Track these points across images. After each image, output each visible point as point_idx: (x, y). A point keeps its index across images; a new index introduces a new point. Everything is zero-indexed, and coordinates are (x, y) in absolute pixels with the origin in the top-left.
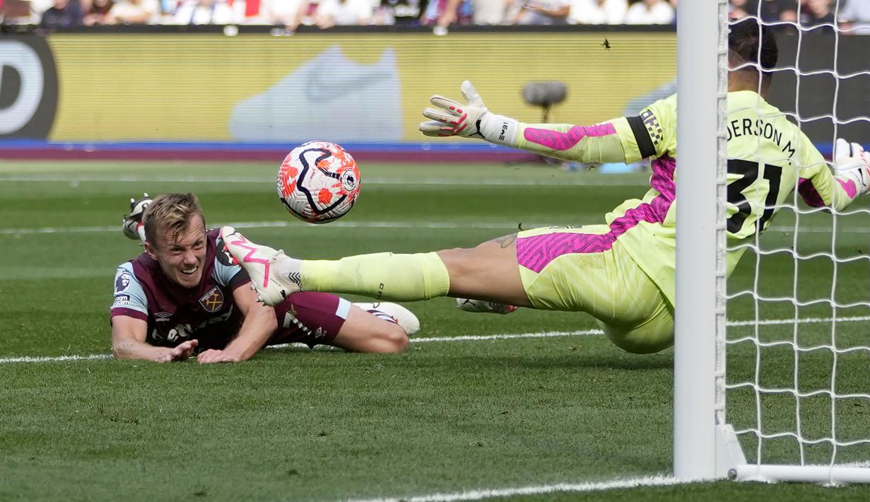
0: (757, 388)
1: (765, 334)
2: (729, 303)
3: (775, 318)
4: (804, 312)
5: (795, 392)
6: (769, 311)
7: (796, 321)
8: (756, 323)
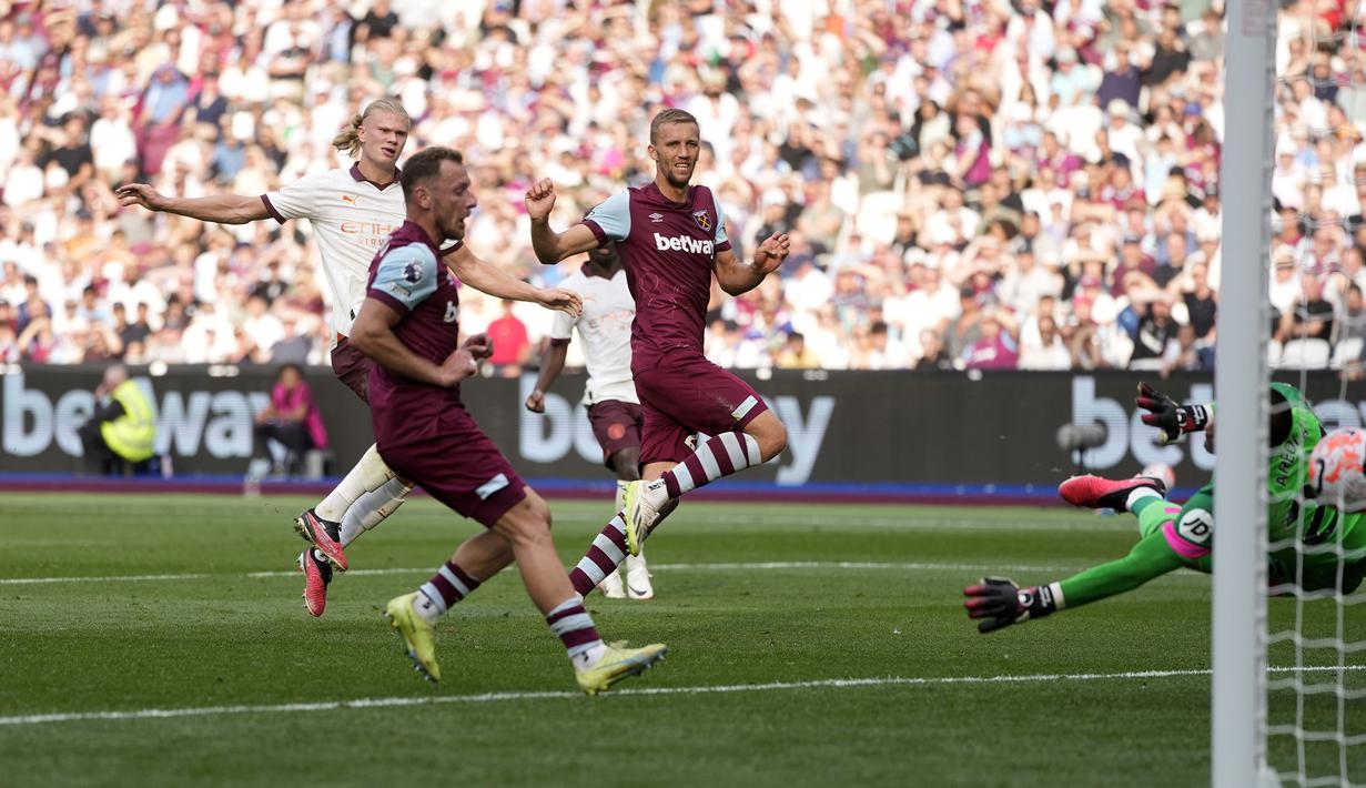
0: (1299, 733)
1: (1308, 679)
2: (1271, 647)
3: (1319, 665)
4: (1349, 659)
5: (1340, 737)
6: (1311, 657)
7: (1340, 668)
8: (1298, 669)
